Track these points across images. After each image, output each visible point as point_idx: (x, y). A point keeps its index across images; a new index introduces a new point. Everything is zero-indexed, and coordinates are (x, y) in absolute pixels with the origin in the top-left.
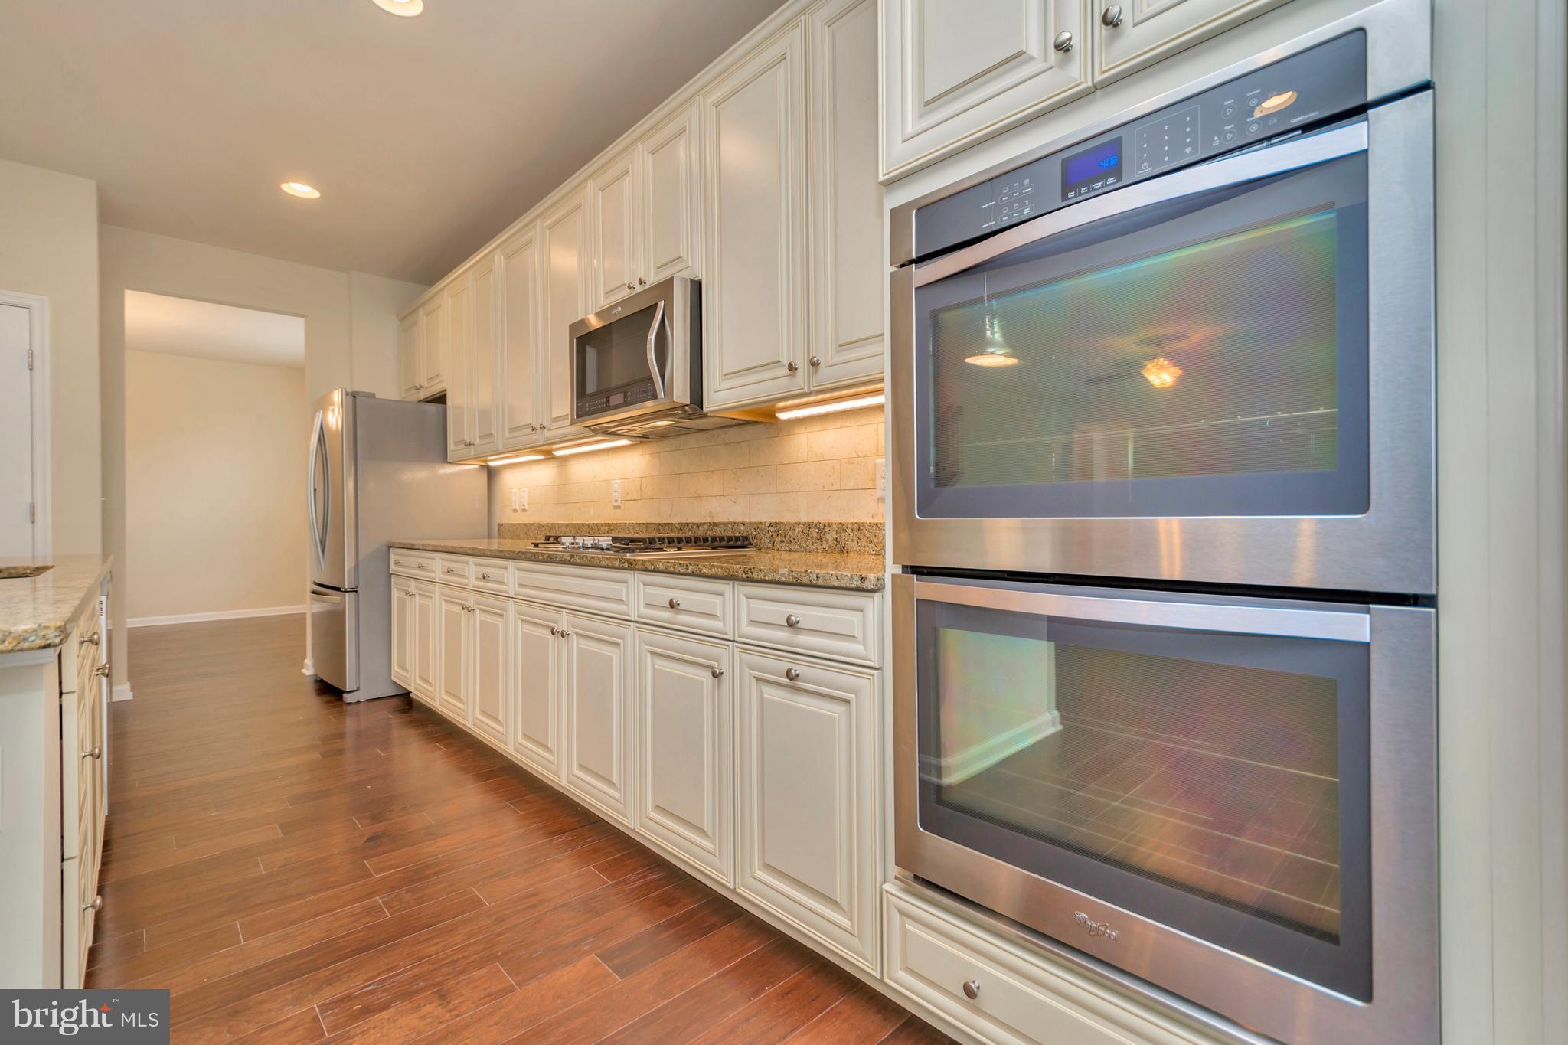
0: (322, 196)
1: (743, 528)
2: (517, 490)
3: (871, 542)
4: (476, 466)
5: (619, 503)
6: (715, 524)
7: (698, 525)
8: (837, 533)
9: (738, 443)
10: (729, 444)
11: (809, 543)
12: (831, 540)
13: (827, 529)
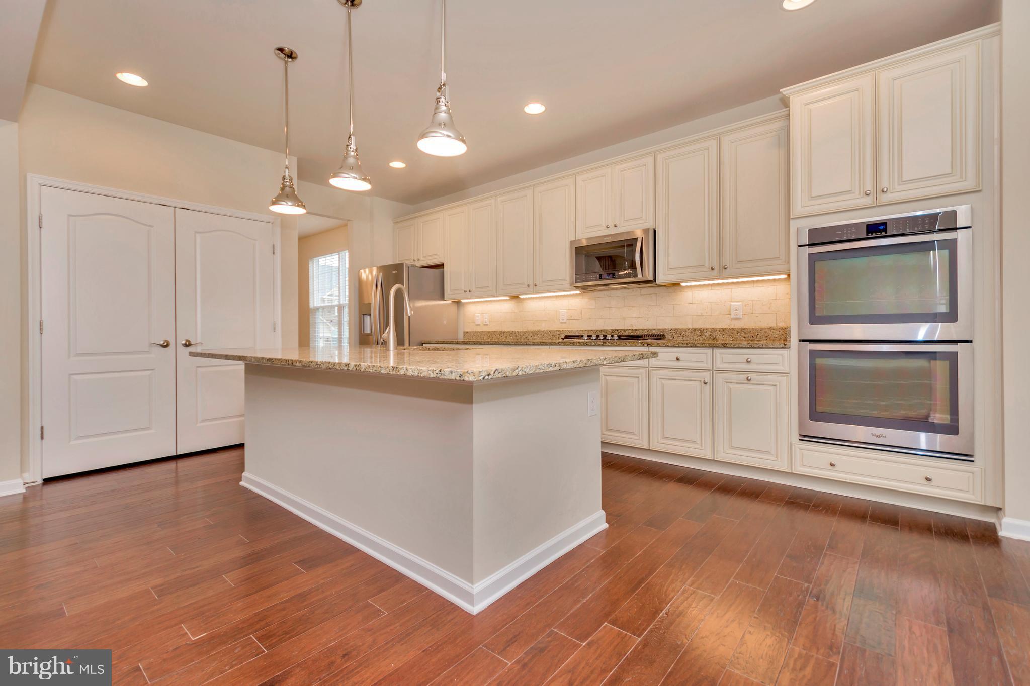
0: (407, 166)
1: (654, 331)
2: (480, 314)
3: (730, 336)
4: (450, 302)
5: (565, 321)
6: (636, 330)
7: (625, 331)
8: (711, 332)
9: (650, 294)
10: (643, 295)
11: (695, 337)
12: (707, 335)
13: (705, 331)
